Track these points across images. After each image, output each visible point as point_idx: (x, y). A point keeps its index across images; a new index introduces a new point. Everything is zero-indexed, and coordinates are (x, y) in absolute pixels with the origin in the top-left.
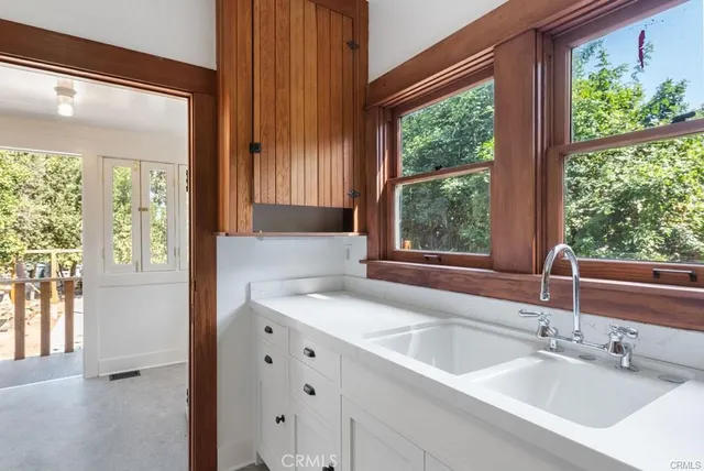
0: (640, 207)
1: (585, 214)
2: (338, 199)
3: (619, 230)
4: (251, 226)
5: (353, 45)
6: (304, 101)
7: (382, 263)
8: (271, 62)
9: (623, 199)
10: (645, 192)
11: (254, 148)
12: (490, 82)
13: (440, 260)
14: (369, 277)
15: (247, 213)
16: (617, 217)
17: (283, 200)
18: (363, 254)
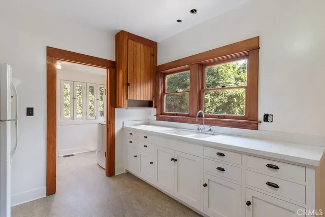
0: (235, 101)
1: (220, 102)
2: (149, 98)
3: (230, 107)
4: (127, 106)
5: (153, 55)
6: (141, 71)
7: (161, 116)
8: (132, 61)
9: (231, 97)
10: (236, 96)
11: (128, 84)
12: (189, 71)
13: (177, 115)
14: (157, 120)
15: (126, 102)
16: (229, 103)
17: (135, 99)
18: (155, 113)
